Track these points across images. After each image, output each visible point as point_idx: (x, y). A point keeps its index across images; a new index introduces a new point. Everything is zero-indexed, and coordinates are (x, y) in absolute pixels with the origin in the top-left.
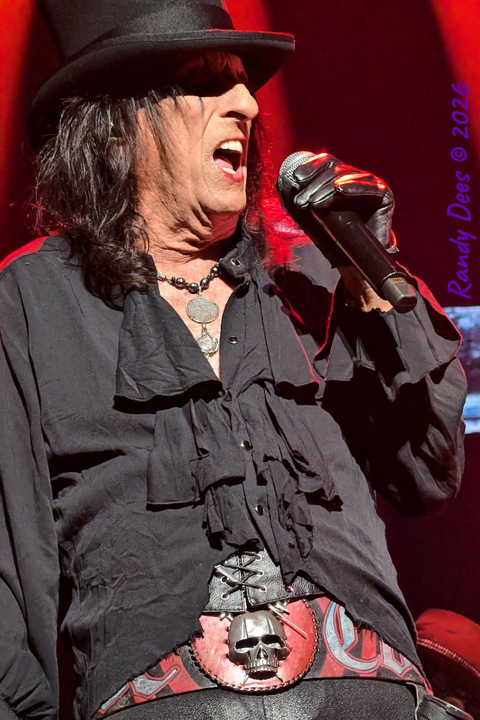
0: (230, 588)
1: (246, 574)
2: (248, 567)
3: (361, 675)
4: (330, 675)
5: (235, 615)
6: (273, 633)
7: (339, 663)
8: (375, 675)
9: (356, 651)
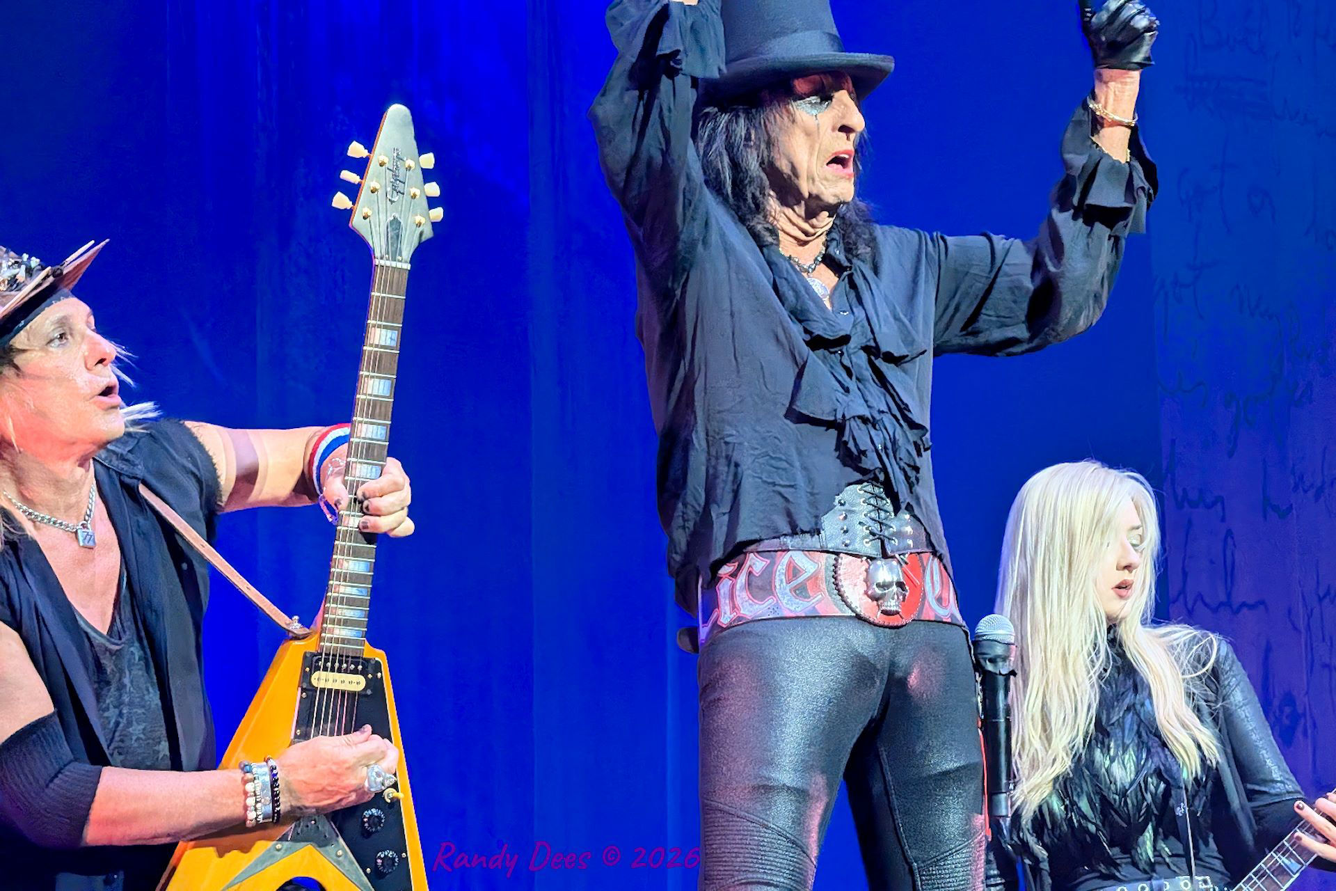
0: (871, 537)
1: (884, 527)
2: (884, 521)
3: (944, 620)
4: (927, 619)
5: (872, 559)
6: (902, 580)
7: (934, 610)
8: (949, 620)
9: (939, 600)
